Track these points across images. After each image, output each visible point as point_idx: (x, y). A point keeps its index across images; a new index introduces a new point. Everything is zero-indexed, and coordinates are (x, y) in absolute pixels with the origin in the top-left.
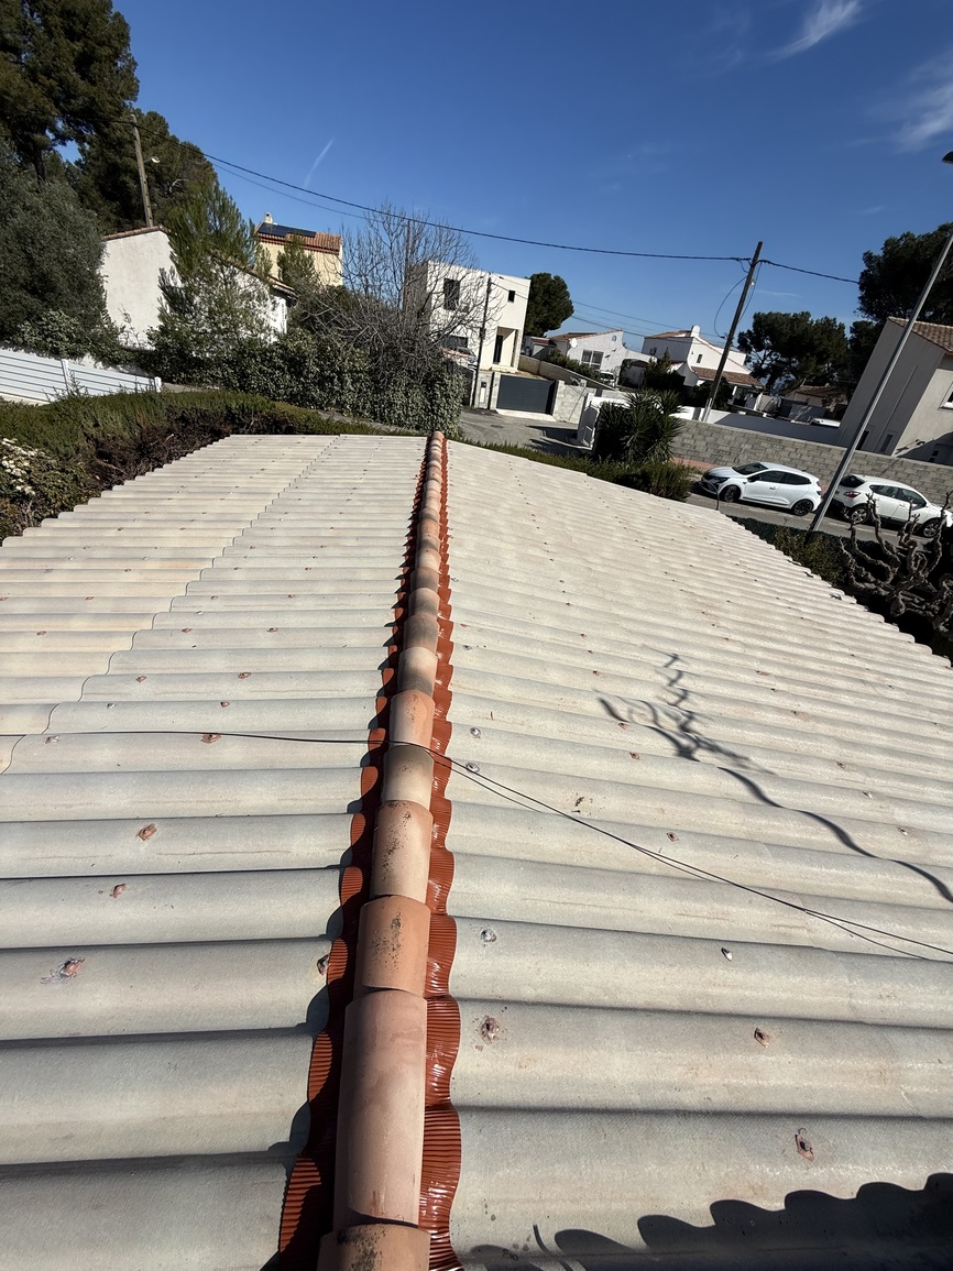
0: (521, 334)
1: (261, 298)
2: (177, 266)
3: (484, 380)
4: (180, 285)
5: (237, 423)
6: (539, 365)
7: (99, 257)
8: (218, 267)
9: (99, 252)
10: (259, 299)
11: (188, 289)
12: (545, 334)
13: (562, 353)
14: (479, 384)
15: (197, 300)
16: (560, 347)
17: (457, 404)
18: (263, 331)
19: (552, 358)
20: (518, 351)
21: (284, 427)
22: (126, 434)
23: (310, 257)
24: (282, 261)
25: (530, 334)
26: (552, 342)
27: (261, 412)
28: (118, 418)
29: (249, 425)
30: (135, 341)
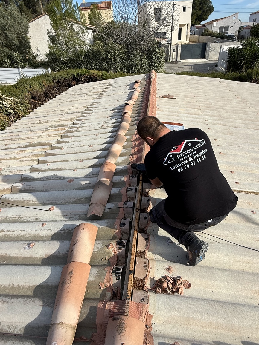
0: (190, 25)
1: (83, 32)
2: (53, 26)
3: (174, 49)
4: (54, 34)
5: (77, 80)
6: (199, 38)
7: (27, 30)
8: (66, 24)
9: (27, 28)
10: (82, 33)
11: (57, 35)
12: (201, 23)
13: (210, 30)
14: (172, 50)
15: (61, 38)
16: (208, 27)
17: (162, 60)
18: (85, 45)
19: (205, 33)
20: (189, 33)
21: (94, 80)
22: (40, 89)
23: (100, 12)
24: (89, 16)
25: (194, 25)
26: (204, 26)
27: (85, 75)
28: (37, 84)
29: (81, 81)
30: (42, 58)
